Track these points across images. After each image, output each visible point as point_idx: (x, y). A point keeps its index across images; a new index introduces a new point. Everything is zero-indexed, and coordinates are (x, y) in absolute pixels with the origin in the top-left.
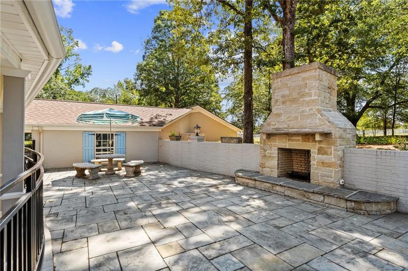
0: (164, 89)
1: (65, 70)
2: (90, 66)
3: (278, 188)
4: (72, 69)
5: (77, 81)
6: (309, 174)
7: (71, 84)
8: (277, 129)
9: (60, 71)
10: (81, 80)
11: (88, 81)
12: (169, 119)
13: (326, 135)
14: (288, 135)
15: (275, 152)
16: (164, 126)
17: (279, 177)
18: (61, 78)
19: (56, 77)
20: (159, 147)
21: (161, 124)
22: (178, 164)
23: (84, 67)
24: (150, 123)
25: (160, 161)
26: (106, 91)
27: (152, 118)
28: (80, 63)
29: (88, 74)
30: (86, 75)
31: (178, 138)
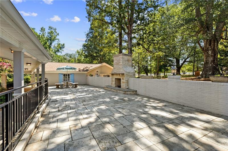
0: (95, 55)
1: (53, 46)
2: (64, 44)
3: (112, 90)
4: (56, 45)
5: (58, 51)
6: (120, 86)
7: (56, 52)
8: (115, 72)
9: (51, 47)
10: (60, 50)
11: (63, 51)
12: (91, 68)
13: (123, 74)
14: (117, 74)
15: (114, 79)
16: (88, 71)
17: (115, 87)
18: (51, 49)
19: (49, 49)
20: (87, 79)
21: (87, 70)
22: (92, 85)
23: (61, 45)
24: (83, 70)
25: (87, 84)
26: (72, 55)
27: (84, 68)
28: (60, 42)
29: (63, 48)
30: (62, 48)
31: (92, 76)
